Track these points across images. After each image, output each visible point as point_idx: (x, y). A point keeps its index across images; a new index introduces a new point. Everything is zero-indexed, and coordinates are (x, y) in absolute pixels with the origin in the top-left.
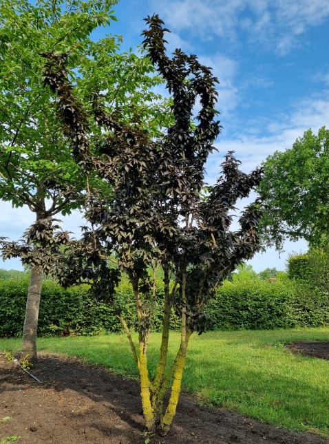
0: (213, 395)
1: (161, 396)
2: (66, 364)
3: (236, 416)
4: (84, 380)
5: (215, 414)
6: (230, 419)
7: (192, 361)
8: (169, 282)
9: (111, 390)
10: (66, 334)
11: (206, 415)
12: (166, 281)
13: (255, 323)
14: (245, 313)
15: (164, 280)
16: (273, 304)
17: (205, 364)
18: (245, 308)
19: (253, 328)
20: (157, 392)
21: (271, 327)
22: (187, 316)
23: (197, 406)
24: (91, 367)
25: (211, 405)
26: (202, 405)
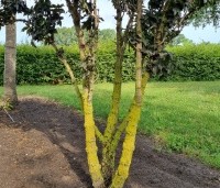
0: (172, 140)
1: (113, 149)
2: (44, 106)
3: (199, 168)
4: (54, 120)
5: (176, 163)
6: (193, 172)
7: (150, 104)
8: (121, 19)
9: (74, 131)
10: (56, 83)
11: (165, 162)
12: (119, 19)
13: (200, 76)
14: (192, 69)
15: (116, 18)
16: (215, 62)
17: (161, 108)
18: (192, 65)
19: (198, 80)
20: (108, 144)
21: (212, 79)
22: (144, 55)
23: (155, 151)
24: (64, 108)
25: (170, 151)
26: (159, 149)
